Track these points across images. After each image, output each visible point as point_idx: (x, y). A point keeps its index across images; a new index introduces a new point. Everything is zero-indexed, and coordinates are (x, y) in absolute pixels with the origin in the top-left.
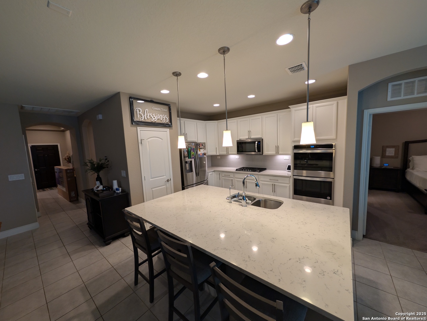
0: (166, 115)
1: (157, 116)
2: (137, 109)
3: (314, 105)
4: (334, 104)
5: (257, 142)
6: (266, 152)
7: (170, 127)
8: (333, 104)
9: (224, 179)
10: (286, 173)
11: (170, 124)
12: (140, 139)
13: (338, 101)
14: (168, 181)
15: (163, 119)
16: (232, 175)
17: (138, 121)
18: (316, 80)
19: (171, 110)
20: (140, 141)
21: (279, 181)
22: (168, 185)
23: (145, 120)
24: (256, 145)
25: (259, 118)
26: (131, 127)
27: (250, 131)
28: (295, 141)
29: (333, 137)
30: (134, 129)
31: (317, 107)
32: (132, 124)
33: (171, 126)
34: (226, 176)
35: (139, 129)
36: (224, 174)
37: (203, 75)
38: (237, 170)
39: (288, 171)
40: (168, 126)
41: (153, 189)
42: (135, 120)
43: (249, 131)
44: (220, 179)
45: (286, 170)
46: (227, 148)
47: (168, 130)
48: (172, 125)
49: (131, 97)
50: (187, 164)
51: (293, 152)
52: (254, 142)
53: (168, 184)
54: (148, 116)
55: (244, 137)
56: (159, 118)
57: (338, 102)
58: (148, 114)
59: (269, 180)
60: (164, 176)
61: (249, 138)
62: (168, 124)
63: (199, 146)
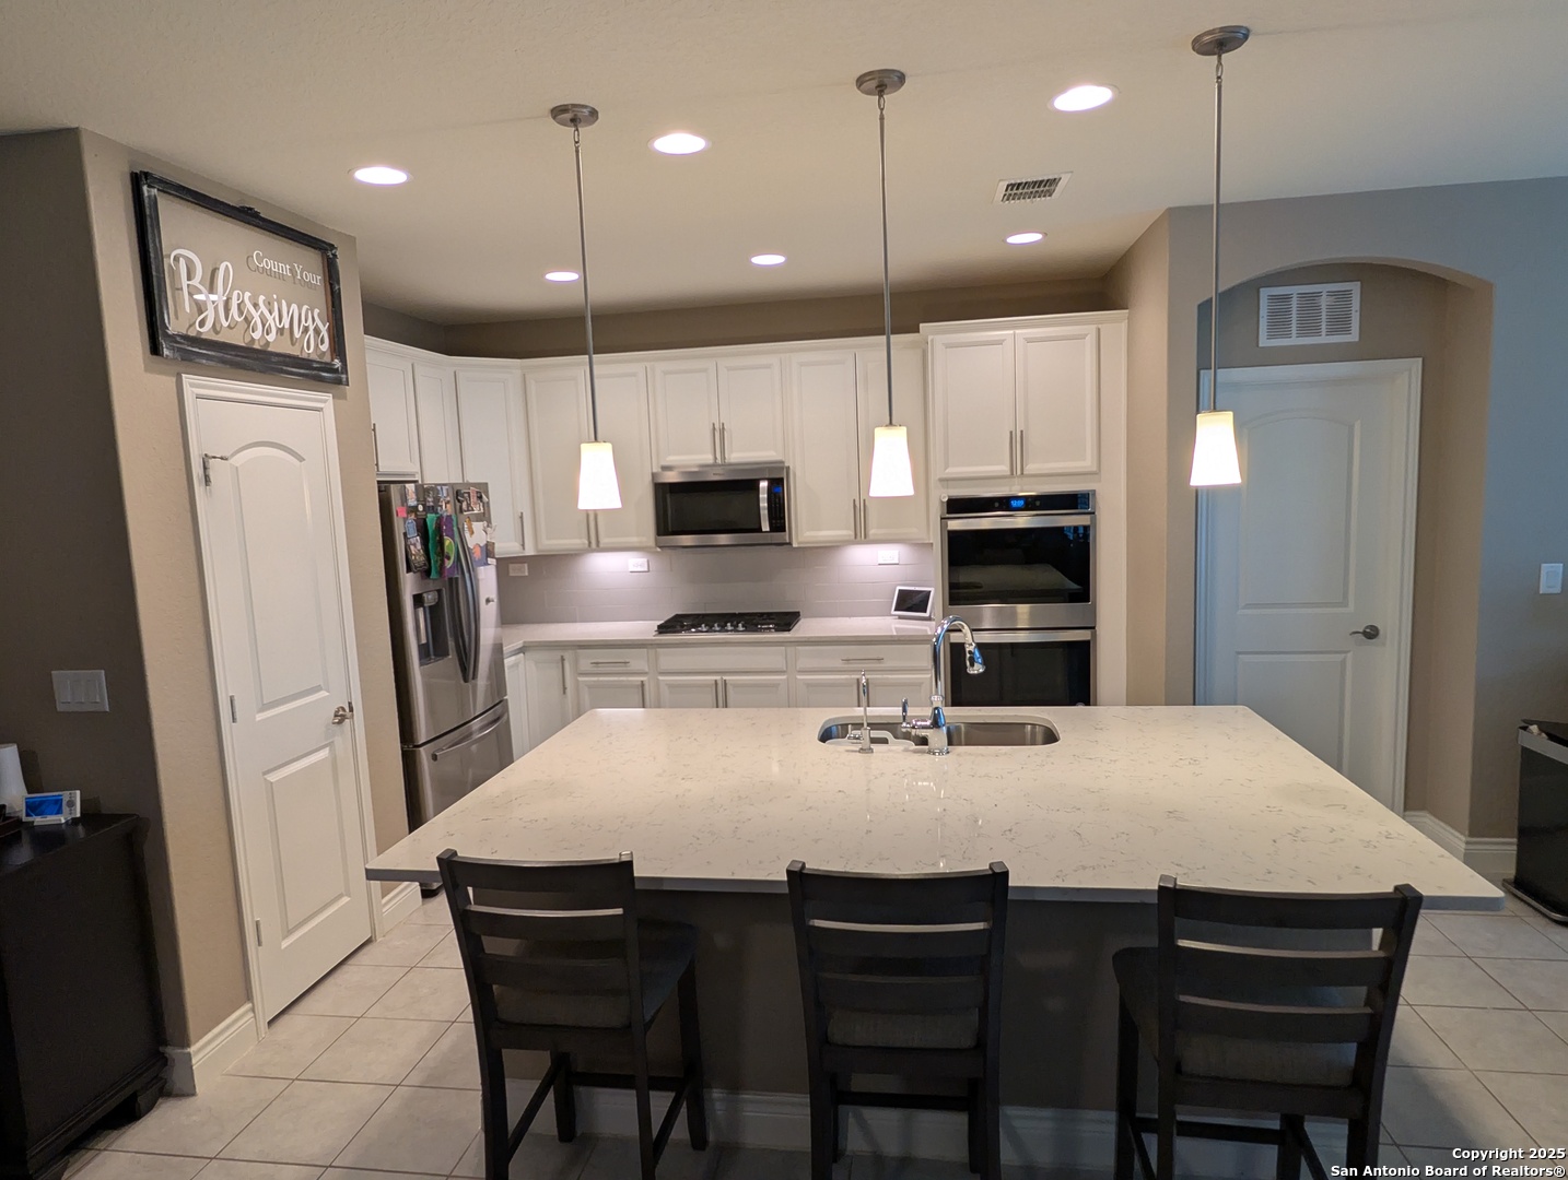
0: (316, 311)
1: (276, 313)
2: (176, 259)
3: (1017, 331)
4: (1086, 335)
5: (764, 485)
6: (808, 534)
7: (339, 382)
8: (1083, 337)
9: (589, 687)
10: (893, 624)
11: (337, 363)
12: (196, 453)
13: (1100, 326)
14: (341, 717)
15: (306, 330)
16: (638, 661)
17: (186, 337)
18: (1045, 234)
19: (338, 283)
20: (197, 470)
21: (887, 664)
22: (338, 740)
23: (217, 333)
24: (763, 496)
25: (768, 367)
26: (146, 370)
27: (723, 430)
28: (947, 480)
29: (1088, 463)
30: (163, 383)
31: (1029, 341)
32: (155, 349)
33: (344, 376)
34: (601, 669)
35: (194, 384)
36: (586, 660)
37: (679, 143)
38: (663, 629)
39: (900, 617)
40: (325, 373)
41: (272, 778)
42: (171, 330)
43: (717, 426)
44: (565, 688)
45: (893, 612)
46: (592, 517)
47: (325, 400)
48: (347, 374)
49: (146, 175)
50: (421, 610)
51: (943, 526)
52: (752, 485)
53: (341, 741)
54: (234, 310)
55: (690, 458)
56: (286, 323)
57: (1099, 329)
58: (236, 292)
59: (839, 664)
60: (317, 689)
61: (719, 461)
62: (329, 368)
63: (469, 505)
